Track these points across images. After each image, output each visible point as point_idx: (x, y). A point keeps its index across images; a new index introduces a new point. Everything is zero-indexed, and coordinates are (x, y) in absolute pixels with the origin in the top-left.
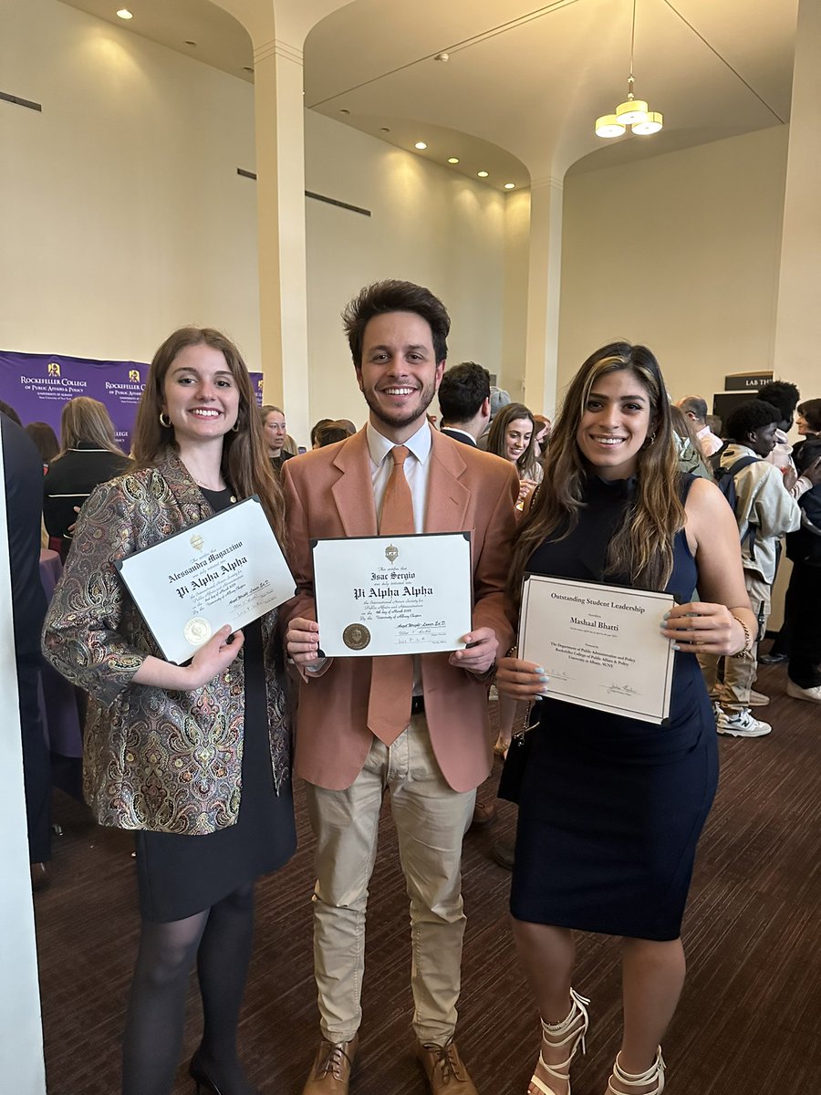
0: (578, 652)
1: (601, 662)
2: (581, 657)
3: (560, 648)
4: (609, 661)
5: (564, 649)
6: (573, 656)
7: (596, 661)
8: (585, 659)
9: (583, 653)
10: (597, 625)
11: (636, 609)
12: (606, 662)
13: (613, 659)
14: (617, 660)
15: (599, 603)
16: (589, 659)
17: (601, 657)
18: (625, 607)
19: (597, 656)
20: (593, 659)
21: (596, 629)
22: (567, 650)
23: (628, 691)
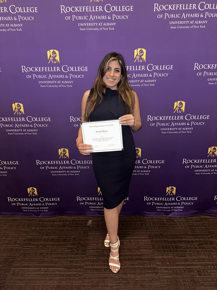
0: (99, 139)
1: (105, 140)
2: (100, 140)
3: (94, 140)
4: (107, 139)
5: (95, 140)
6: (98, 140)
7: (104, 140)
8: (101, 140)
9: (100, 139)
10: (103, 131)
11: (111, 125)
12: (107, 140)
13: (108, 139)
14: (109, 138)
15: (102, 126)
16: (102, 140)
17: (105, 139)
18: (108, 125)
19: (104, 139)
20: (103, 140)
21: (103, 132)
22: (96, 139)
23: (113, 145)
